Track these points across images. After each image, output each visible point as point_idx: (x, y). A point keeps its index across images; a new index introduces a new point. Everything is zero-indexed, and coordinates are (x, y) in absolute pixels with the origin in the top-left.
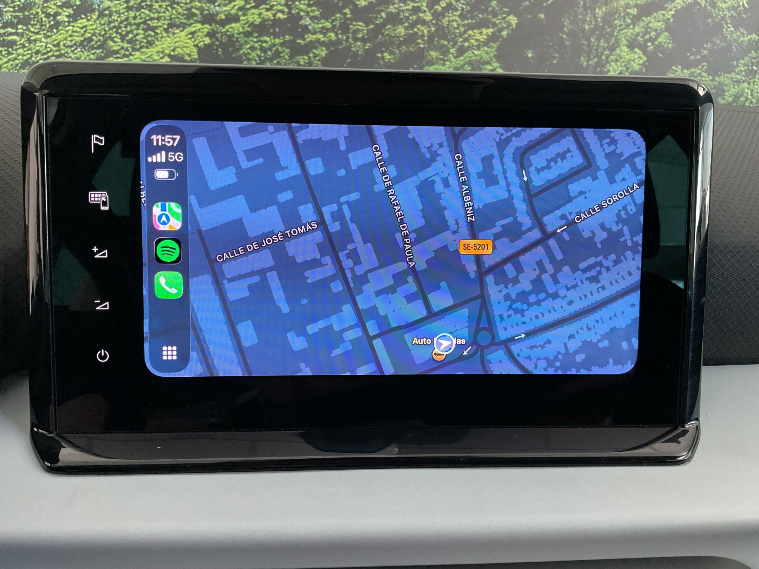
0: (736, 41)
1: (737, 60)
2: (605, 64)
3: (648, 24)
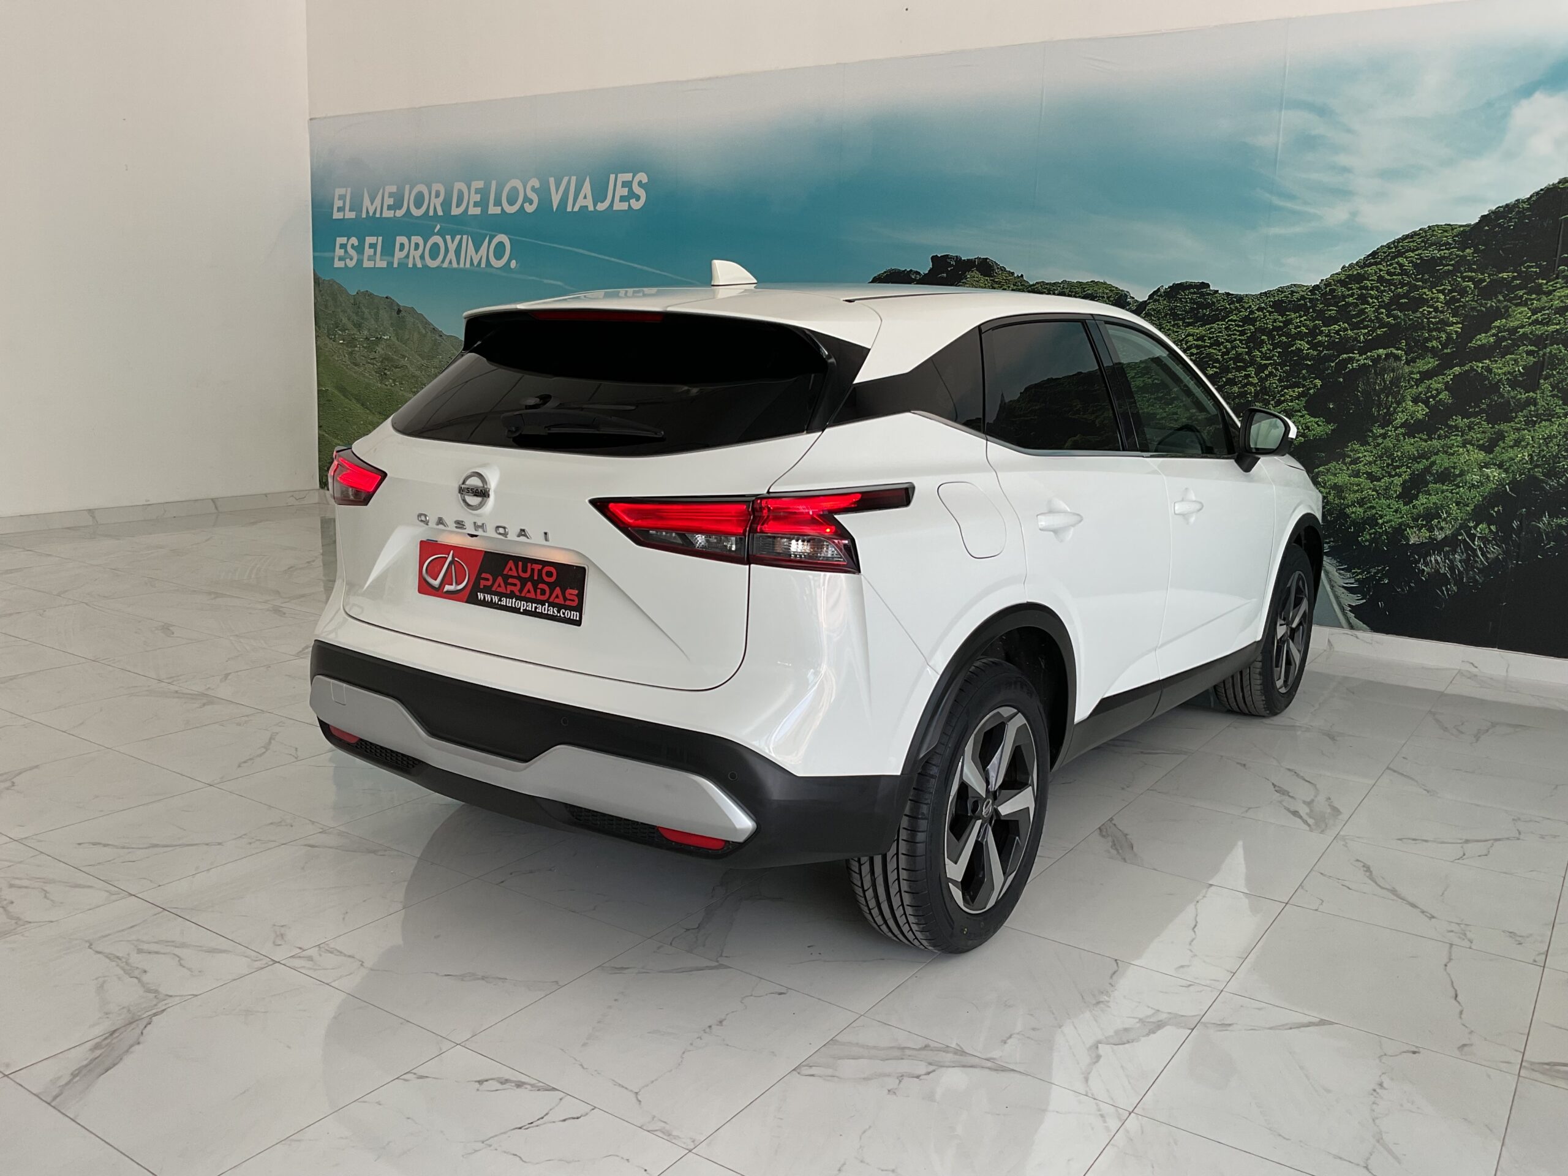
0: (1512, 397)
1: (1516, 413)
2: (1393, 413)
3: (1429, 386)
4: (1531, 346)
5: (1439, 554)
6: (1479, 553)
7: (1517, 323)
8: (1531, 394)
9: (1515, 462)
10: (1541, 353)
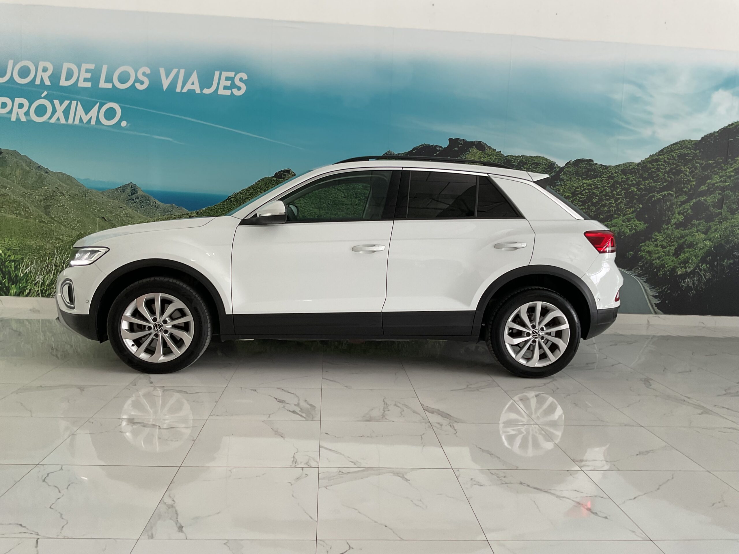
4: (720, 191)
5: (689, 279)
6: (703, 276)
7: (715, 182)
8: (720, 210)
9: (715, 239)
10: (723, 194)
